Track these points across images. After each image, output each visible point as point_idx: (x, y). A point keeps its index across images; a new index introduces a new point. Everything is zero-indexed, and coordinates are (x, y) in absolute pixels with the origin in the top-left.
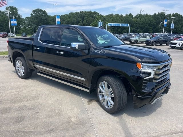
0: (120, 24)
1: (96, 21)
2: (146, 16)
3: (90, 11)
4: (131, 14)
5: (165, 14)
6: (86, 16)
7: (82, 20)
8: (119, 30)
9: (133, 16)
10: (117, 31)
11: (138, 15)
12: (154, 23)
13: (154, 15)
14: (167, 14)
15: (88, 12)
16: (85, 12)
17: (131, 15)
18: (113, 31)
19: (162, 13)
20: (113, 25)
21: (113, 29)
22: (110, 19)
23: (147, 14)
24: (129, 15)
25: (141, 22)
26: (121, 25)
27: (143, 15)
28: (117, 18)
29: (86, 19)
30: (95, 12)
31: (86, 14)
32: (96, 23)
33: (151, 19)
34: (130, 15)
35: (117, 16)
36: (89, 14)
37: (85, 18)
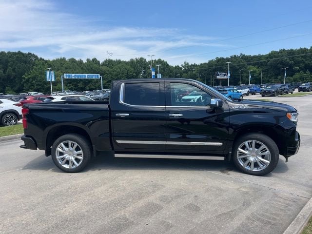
0: (85, 76)
1: (35, 70)
2: (120, 63)
3: (19, 51)
4: (95, 59)
5: (145, 61)
6: (10, 60)
7: (3, 68)
8: (80, 85)
9: (99, 62)
10: (76, 86)
11: (106, 61)
12: (134, 72)
13: (131, 61)
14: (147, 61)
15: (15, 54)
16: (9, 53)
17: (97, 60)
18: (70, 87)
19: (141, 59)
20: (73, 76)
21: (70, 83)
22: (62, 66)
23: (119, 61)
24: (93, 60)
25: (113, 71)
26: (87, 76)
27: (114, 61)
28: (74, 65)
29: (11, 66)
30: (29, 54)
31: (10, 57)
32: (34, 72)
33: (128, 67)
34: (95, 61)
35: (73, 62)
36: (17, 57)
37: (9, 64)
